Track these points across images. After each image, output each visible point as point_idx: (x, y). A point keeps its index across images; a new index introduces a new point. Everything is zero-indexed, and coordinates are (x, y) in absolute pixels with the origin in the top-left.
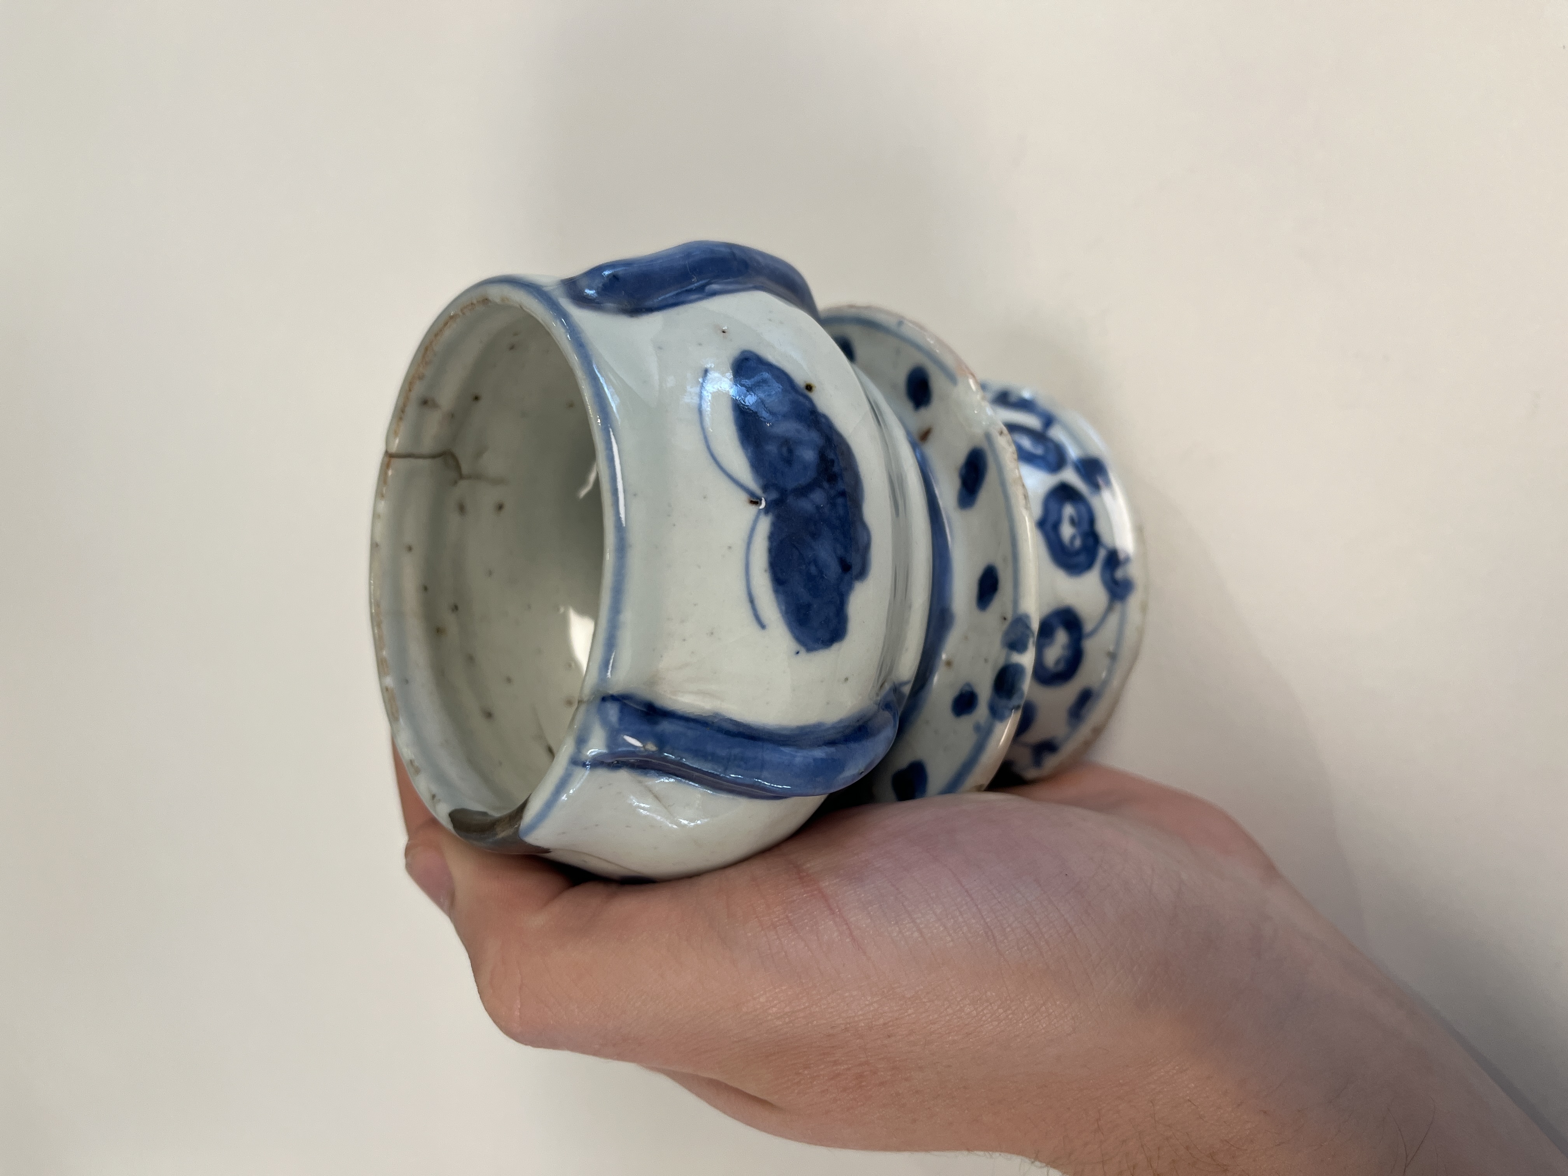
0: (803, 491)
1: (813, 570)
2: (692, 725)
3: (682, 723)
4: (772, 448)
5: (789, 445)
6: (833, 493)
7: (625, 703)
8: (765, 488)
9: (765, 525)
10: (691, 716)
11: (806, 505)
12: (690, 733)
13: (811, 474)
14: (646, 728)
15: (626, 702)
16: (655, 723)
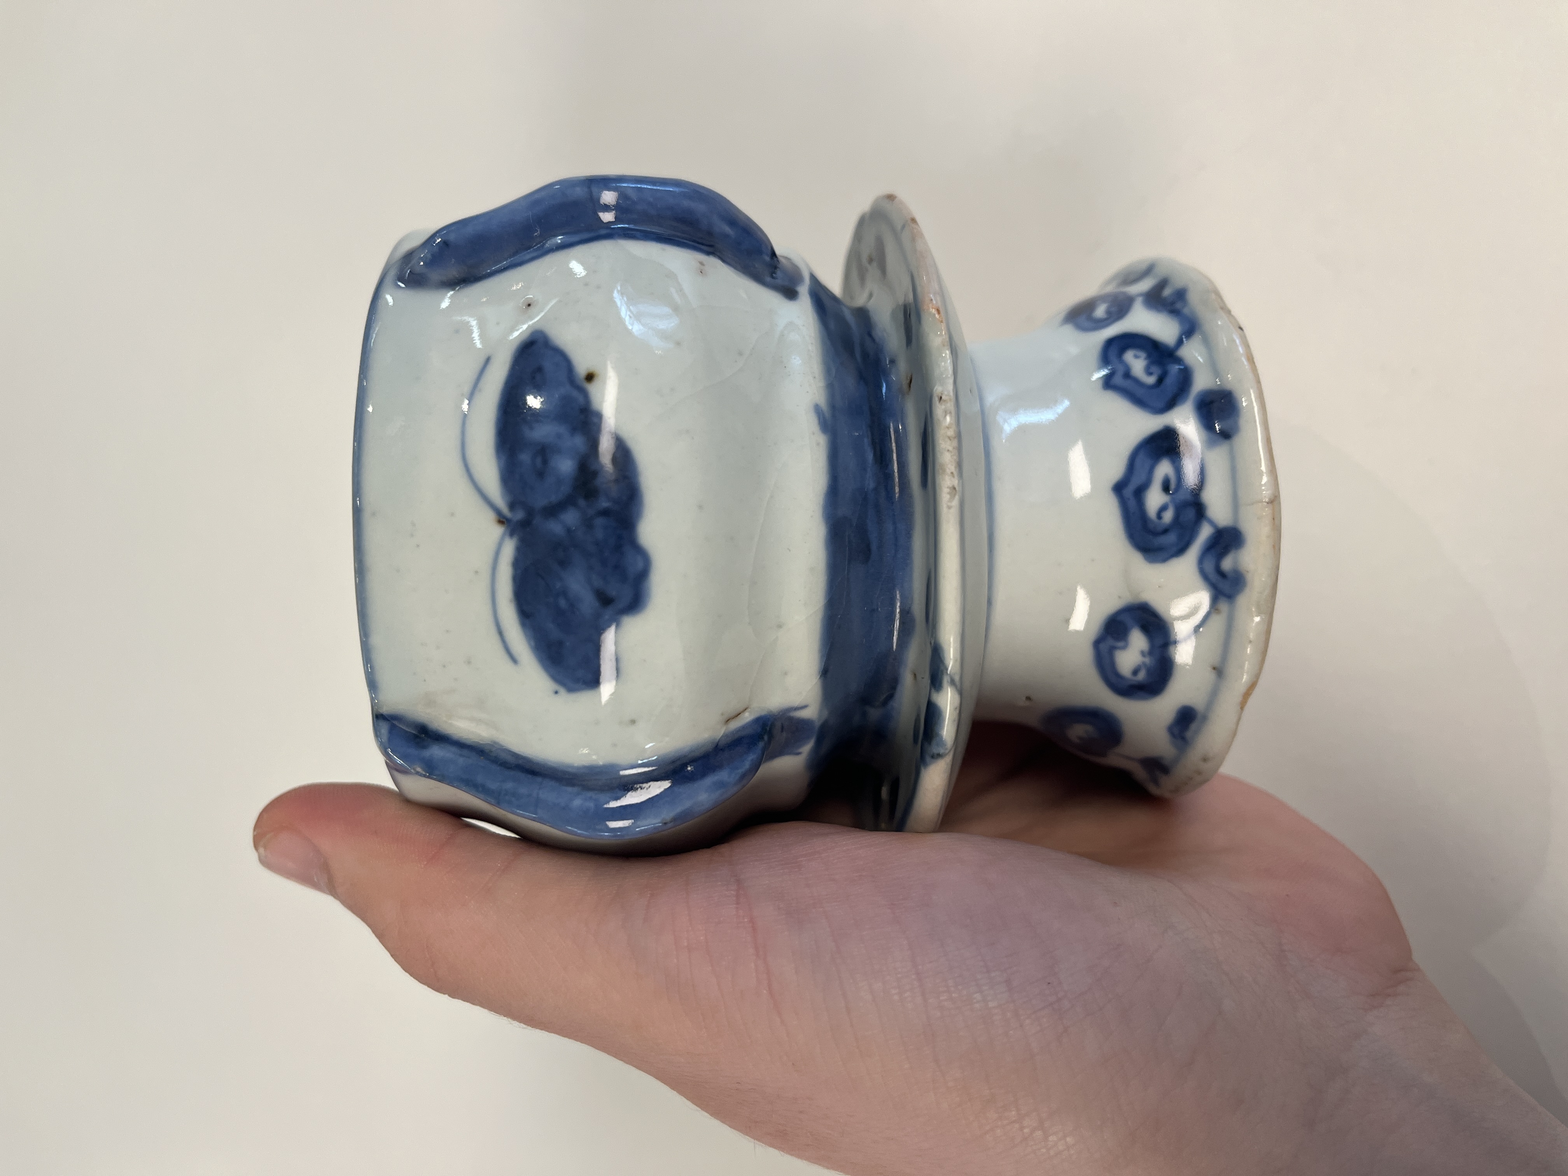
0: (553, 511)
1: (563, 603)
2: (465, 752)
3: (453, 749)
4: (525, 457)
5: (544, 452)
6: (591, 512)
7: (393, 723)
8: (512, 506)
9: (509, 549)
10: (468, 742)
11: (555, 527)
12: (461, 760)
13: (566, 489)
14: (412, 751)
15: (396, 723)
16: (424, 747)
